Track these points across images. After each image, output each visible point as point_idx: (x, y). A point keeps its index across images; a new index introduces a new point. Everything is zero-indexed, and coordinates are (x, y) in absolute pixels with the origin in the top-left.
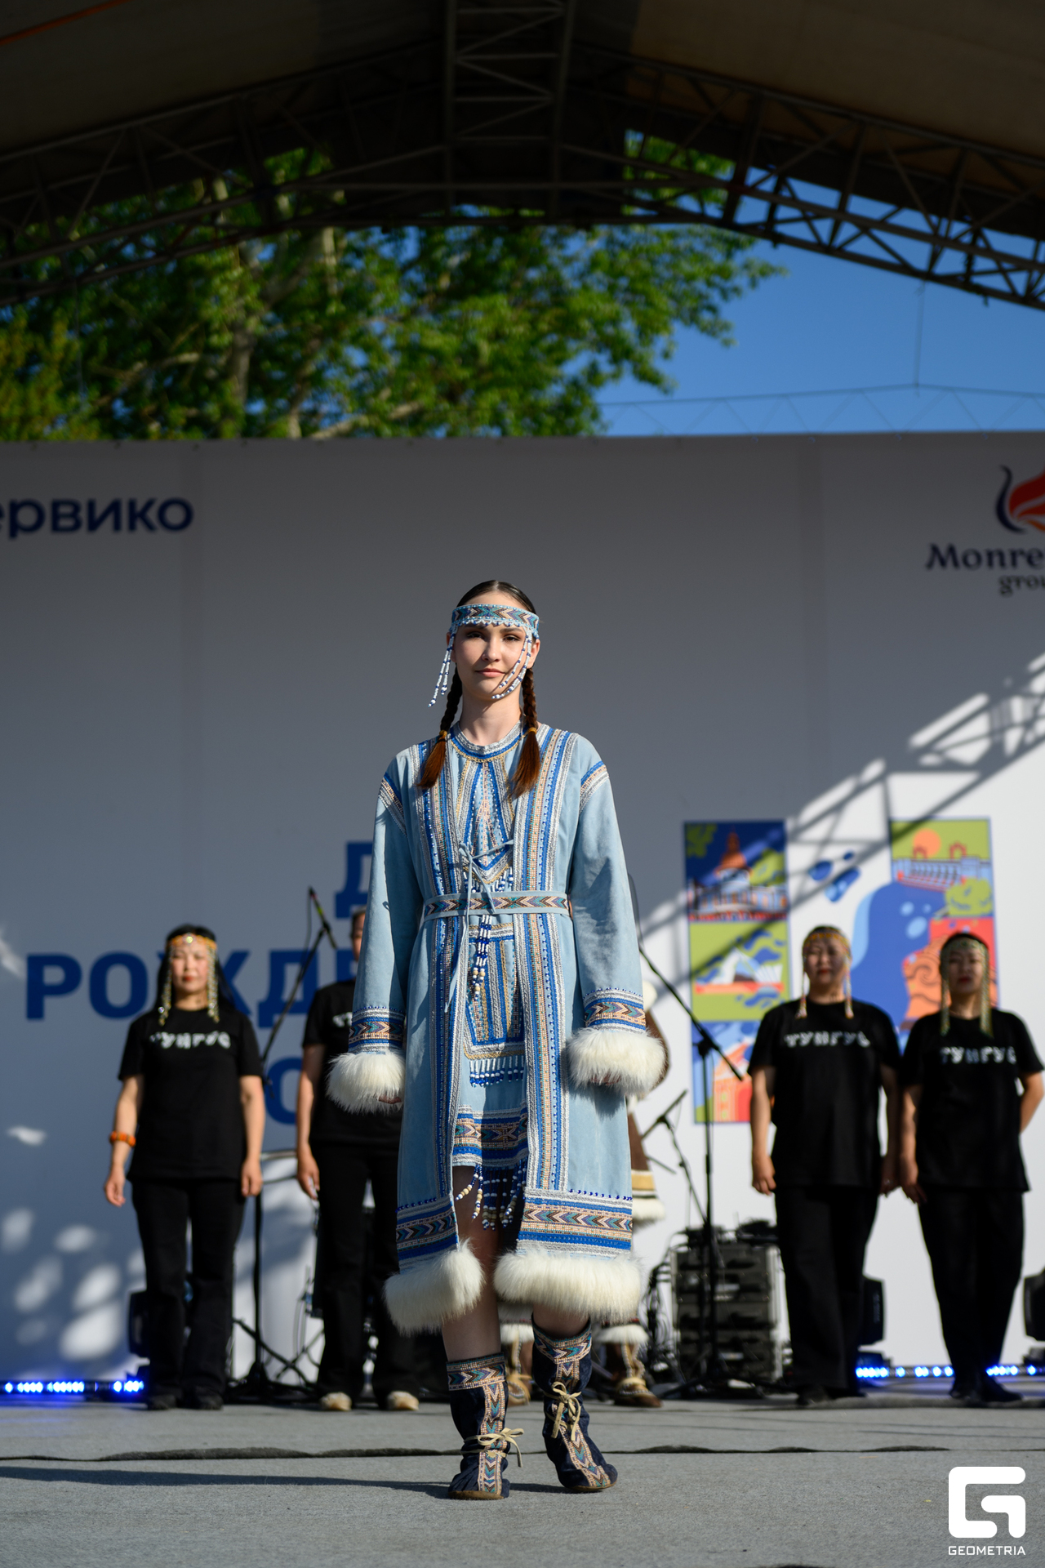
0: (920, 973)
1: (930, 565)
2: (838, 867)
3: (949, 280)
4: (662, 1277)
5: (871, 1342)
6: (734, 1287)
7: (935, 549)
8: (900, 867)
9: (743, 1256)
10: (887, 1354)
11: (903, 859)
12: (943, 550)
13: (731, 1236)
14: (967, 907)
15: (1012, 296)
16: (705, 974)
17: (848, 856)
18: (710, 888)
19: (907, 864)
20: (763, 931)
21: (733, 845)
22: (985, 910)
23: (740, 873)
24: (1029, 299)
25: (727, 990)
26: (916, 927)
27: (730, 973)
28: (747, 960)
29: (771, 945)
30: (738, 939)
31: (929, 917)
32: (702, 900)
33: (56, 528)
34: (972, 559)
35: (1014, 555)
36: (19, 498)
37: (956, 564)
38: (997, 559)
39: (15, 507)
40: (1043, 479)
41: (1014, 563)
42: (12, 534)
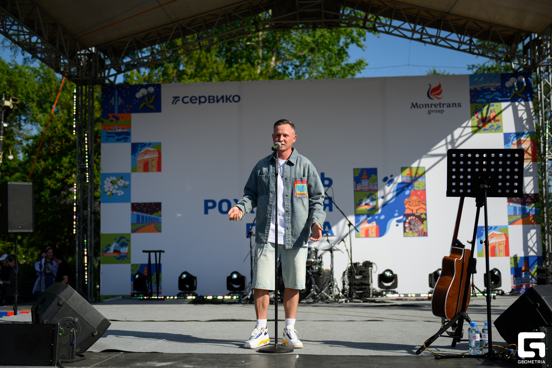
0: (408, 203)
1: (411, 108)
2: (390, 178)
3: (417, 40)
4: (346, 274)
5: (395, 288)
7: (413, 104)
8: (404, 178)
9: (364, 270)
10: (398, 291)
11: (404, 177)
12: (415, 104)
13: (361, 265)
14: (419, 188)
15: (432, 43)
16: (358, 204)
17: (392, 176)
18: (359, 184)
19: (405, 178)
20: (371, 194)
21: (365, 174)
22: (424, 188)
23: (366, 180)
24: (436, 44)
25: (363, 208)
26: (407, 192)
27: (364, 204)
28: (368, 201)
29: (373, 197)
30: (366, 195)
31: (410, 190)
32: (357, 186)
33: (209, 102)
34: (421, 106)
35: (431, 105)
36: (201, 95)
37: (417, 107)
38: (427, 106)
39: (200, 97)
40: (439, 87)
41: (431, 107)
42: (200, 104)
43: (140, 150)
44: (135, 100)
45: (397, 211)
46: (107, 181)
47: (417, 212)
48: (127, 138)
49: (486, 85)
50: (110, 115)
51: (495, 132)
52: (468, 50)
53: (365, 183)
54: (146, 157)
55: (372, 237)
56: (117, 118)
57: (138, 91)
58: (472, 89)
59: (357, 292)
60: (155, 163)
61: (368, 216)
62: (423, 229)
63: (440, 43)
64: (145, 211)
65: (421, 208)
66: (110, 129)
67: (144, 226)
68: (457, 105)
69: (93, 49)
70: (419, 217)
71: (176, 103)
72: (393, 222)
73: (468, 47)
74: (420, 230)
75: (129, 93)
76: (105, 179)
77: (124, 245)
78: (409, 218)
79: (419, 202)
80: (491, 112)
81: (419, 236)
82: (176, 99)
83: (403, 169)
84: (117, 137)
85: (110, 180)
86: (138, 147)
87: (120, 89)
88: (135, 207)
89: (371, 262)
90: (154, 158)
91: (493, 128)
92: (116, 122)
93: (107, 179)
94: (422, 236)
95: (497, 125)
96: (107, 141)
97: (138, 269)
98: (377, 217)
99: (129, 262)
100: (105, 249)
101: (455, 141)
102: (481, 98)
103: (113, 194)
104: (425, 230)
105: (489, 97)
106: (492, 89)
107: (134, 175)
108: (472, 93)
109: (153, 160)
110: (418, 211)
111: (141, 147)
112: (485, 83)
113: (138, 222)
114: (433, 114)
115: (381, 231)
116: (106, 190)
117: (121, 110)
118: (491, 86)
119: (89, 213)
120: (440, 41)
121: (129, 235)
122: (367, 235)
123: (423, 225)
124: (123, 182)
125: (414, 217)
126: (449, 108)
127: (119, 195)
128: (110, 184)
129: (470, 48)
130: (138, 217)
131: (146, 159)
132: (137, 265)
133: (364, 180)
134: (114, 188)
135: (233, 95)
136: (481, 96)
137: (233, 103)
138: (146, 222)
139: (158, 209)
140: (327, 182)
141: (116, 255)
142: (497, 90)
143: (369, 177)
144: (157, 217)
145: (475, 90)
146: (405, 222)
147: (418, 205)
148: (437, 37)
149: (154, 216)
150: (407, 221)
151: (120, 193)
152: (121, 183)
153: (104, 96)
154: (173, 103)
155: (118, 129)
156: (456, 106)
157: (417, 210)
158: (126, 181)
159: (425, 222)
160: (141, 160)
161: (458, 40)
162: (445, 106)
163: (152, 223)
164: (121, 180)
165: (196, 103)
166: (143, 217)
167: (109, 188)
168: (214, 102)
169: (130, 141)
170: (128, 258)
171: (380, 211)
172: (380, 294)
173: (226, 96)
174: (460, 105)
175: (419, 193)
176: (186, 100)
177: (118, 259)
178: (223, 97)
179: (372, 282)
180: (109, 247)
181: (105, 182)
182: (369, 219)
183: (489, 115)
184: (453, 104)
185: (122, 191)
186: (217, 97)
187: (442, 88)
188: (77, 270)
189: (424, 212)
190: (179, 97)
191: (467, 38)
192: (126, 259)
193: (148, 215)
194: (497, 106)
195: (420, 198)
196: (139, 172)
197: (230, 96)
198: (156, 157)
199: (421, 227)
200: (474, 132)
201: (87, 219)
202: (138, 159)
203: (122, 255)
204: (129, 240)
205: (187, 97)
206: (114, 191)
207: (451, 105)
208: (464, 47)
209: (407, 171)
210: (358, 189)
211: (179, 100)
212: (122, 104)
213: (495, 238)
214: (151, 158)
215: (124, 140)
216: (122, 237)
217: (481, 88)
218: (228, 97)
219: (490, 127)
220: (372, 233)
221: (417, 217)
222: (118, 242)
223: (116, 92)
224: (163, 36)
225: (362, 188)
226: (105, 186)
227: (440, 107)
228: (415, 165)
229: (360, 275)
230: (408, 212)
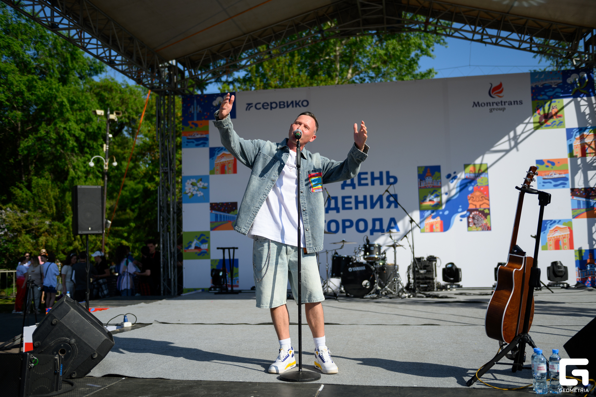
0: (471, 199)
1: (473, 106)
2: (453, 175)
3: (477, 41)
4: (411, 268)
5: (458, 281)
6: (425, 271)
7: (474, 103)
9: (427, 264)
10: (461, 285)
12: (476, 103)
13: (425, 259)
14: (482, 184)
15: (492, 43)
16: (422, 200)
17: (455, 173)
18: (423, 181)
19: (468, 174)
20: (436, 190)
21: (429, 171)
22: (487, 184)
23: (430, 177)
24: (496, 44)
25: (427, 203)
26: (470, 188)
27: (428, 199)
28: (432, 197)
29: (437, 193)
30: (430, 192)
31: (473, 186)
32: (422, 184)
33: (280, 107)
34: (483, 105)
35: (493, 103)
36: (272, 101)
37: (479, 106)
38: (489, 104)
39: (271, 103)
40: (500, 85)
41: (493, 105)
42: (271, 109)
43: (217, 154)
44: (212, 108)
45: (460, 206)
46: (188, 183)
47: (480, 207)
48: (205, 143)
49: (546, 82)
50: (190, 122)
51: (558, 127)
52: (529, 49)
53: (429, 180)
54: (223, 160)
55: (436, 232)
56: (196, 125)
57: (215, 99)
58: (534, 86)
59: (421, 286)
60: (231, 166)
61: (433, 212)
62: (486, 224)
63: (501, 43)
64: (222, 210)
65: (484, 203)
66: (190, 136)
67: (222, 224)
68: (519, 103)
69: (174, 62)
70: (482, 212)
71: (249, 110)
72: (457, 217)
73: (528, 45)
74: (483, 224)
75: (206, 101)
76: (186, 181)
77: (204, 242)
78: (473, 213)
79: (482, 197)
80: (553, 108)
81: (483, 230)
82: (249, 105)
83: (466, 166)
84: (196, 143)
85: (190, 182)
86: (215, 151)
87: (199, 98)
88: (214, 207)
89: (435, 256)
90: (230, 161)
91: (555, 124)
92: (195, 129)
93: (188, 181)
94: (485, 230)
95: (559, 120)
96: (187, 146)
97: (217, 264)
98: (441, 213)
99: (209, 258)
100: (187, 246)
101: (518, 137)
102: (543, 95)
103: (193, 195)
104: (489, 225)
105: (550, 94)
106: (553, 86)
107: (212, 177)
108: (534, 91)
109: (229, 163)
110: (482, 206)
111: (219, 151)
112: (546, 80)
113: (216, 221)
114: (495, 112)
115: (446, 226)
116: (187, 191)
117: (200, 117)
118: (552, 83)
119: (172, 213)
120: (500, 41)
121: (208, 233)
122: (432, 230)
123: (486, 220)
124: (203, 184)
125: (478, 213)
126: (511, 106)
127: (199, 195)
128: (191, 186)
129: (531, 47)
130: (216, 215)
131: (223, 162)
132: (216, 260)
133: (427, 178)
134: (194, 190)
135: (302, 100)
136: (543, 93)
137: (302, 107)
138: (224, 221)
139: (234, 208)
140: (392, 180)
141: (197, 251)
142: (559, 86)
143: (432, 174)
144: (233, 215)
145: (537, 87)
146: (468, 217)
147: (481, 201)
148: (498, 37)
149: (231, 214)
150: (471, 216)
151: (200, 194)
152: (200, 184)
153: (185, 105)
154: (246, 110)
155: (197, 135)
156: (517, 104)
157: (480, 205)
158: (205, 182)
159: (488, 217)
160: (218, 163)
161: (518, 39)
162: (507, 104)
163: (229, 221)
164: (201, 182)
165: (267, 108)
166: (221, 215)
167: (190, 189)
168: (284, 107)
169: (208, 146)
170: (208, 254)
171: (444, 207)
172: (444, 288)
173: (296, 101)
174: (521, 103)
175: (482, 189)
176: (258, 106)
177: (199, 255)
178: (292, 102)
179: (436, 276)
180: (190, 244)
181: (186, 184)
182: (433, 214)
183: (550, 111)
184: (514, 102)
185: (202, 192)
186: (287, 102)
187: (503, 86)
188: (162, 266)
189: (488, 207)
190: (252, 104)
191: (527, 37)
192: (206, 255)
193: (226, 214)
194: (559, 102)
195: (483, 194)
196: (217, 174)
197: (300, 101)
198: (232, 160)
199: (485, 222)
200: (536, 128)
201: (169, 219)
202: (215, 163)
203: (202, 251)
204: (208, 238)
205: (260, 103)
206: (195, 193)
207: (513, 103)
208: (524, 45)
209: (470, 168)
210: (423, 185)
211: (252, 106)
212: (200, 112)
213: (559, 231)
214: (228, 161)
215: (202, 145)
216: (202, 234)
217: (543, 85)
218: (297, 102)
219: (552, 123)
220: (437, 228)
221: (480, 212)
222: (199, 239)
223: (195, 101)
224: (236, 48)
225: (426, 185)
226: (186, 188)
227: (502, 105)
228: (478, 161)
229: (424, 269)
230: (471, 207)
